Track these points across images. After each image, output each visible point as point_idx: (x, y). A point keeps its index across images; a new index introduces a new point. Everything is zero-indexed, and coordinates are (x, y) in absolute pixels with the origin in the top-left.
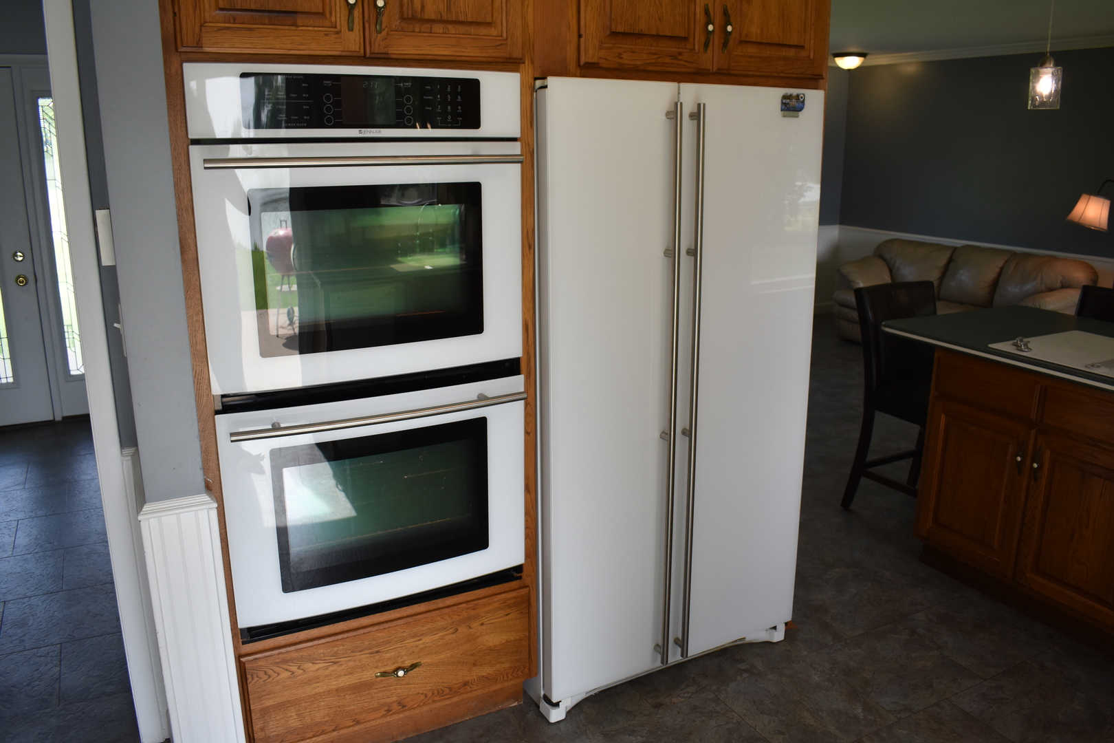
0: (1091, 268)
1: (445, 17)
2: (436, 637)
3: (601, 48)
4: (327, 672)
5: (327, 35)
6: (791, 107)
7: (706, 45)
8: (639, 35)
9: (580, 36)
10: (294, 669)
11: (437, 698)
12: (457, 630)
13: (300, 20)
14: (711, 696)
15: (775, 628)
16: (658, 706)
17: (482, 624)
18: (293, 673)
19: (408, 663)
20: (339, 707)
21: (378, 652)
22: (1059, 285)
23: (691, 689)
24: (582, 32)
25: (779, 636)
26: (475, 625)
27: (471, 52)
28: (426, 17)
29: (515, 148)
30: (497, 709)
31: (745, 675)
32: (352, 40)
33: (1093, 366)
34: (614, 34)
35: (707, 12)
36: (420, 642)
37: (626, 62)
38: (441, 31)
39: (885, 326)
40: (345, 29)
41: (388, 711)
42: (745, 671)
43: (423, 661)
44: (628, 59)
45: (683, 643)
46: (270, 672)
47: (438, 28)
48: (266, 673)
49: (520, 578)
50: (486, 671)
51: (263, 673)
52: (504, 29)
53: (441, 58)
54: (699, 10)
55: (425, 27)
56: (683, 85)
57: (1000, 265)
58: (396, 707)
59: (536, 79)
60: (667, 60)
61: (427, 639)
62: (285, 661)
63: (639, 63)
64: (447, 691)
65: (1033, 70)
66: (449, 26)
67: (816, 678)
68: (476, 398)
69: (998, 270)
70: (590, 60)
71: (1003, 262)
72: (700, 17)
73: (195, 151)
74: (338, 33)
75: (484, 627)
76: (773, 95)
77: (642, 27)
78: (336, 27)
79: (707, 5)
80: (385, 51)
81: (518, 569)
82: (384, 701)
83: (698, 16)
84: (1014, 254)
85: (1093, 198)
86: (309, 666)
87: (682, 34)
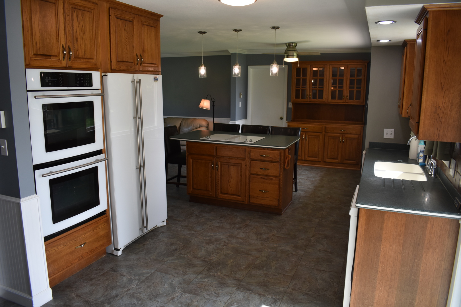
0: (206, 121)
1: (84, 57)
2: (89, 233)
3: (116, 65)
4: (64, 248)
5: (58, 61)
6: (156, 79)
7: (137, 64)
8: (124, 62)
9: (111, 62)
10: (56, 249)
11: (90, 253)
12: (94, 231)
13: (52, 58)
14: (156, 239)
15: (164, 221)
16: (144, 245)
17: (99, 228)
18: (56, 250)
19: (83, 243)
20: (67, 260)
21: (76, 240)
22: (199, 127)
23: (150, 239)
24: (112, 61)
25: (165, 224)
26: (97, 229)
27: (89, 66)
28: (80, 57)
29: (99, 92)
30: (100, 258)
31: (162, 233)
32: (64, 63)
33: (226, 140)
34: (119, 61)
35: (137, 56)
36: (85, 236)
37: (121, 69)
38: (82, 61)
39: (171, 138)
40: (62, 60)
41: (79, 259)
42: (161, 233)
43: (87, 241)
44: (122, 68)
45: (147, 227)
46: (50, 251)
47: (82, 60)
48: (49, 251)
49: (106, 214)
50: (101, 243)
51: (48, 251)
52: (96, 60)
53: (83, 68)
54: (135, 55)
55: (79, 60)
56: (134, 74)
57: (180, 122)
58: (81, 258)
59: (102, 73)
60: (130, 68)
61: (87, 234)
62: (54, 247)
63: (124, 69)
64: (92, 250)
65: (199, 67)
66: (84, 59)
67: (179, 229)
68: (95, 161)
69: (180, 124)
70: (114, 68)
71: (181, 121)
72: (136, 57)
73: (29, 93)
74: (61, 61)
75: (100, 229)
76: (152, 76)
77: (124, 60)
78: (60, 59)
79: (137, 54)
80: (71, 66)
81: (105, 211)
82: (78, 256)
83: (135, 57)
84: (183, 119)
85: (205, 100)
86: (60, 247)
87: (132, 61)
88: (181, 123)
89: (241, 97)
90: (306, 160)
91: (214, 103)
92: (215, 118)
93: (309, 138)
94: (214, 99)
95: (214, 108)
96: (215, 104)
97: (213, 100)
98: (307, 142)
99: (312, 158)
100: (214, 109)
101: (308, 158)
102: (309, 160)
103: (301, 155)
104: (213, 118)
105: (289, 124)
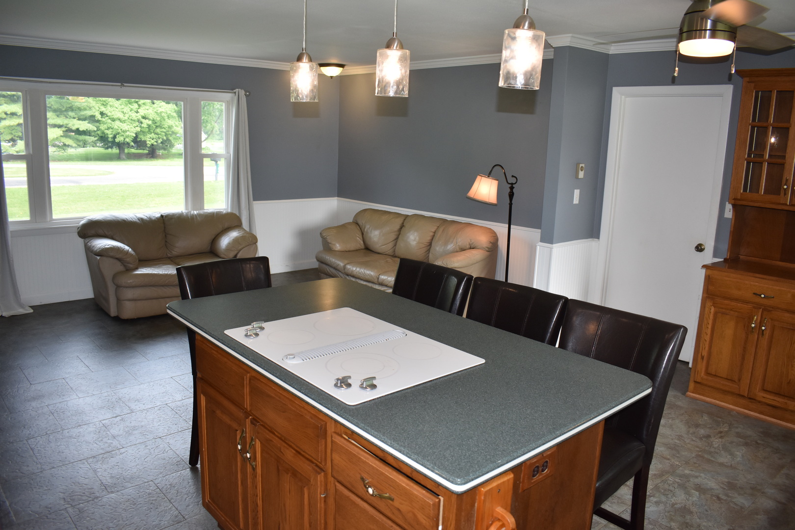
0: (493, 232)
22: (468, 246)
57: (433, 230)
69: (432, 234)
71: (436, 227)
84: (441, 220)
85: (485, 179)
88: (435, 233)
89: (581, 175)
90: (751, 399)
91: (512, 188)
92: (512, 226)
93: (773, 328)
94: (513, 176)
95: (513, 202)
96: (514, 190)
97: (513, 180)
98: (764, 342)
99: (776, 398)
100: (511, 204)
101: (761, 395)
102: (764, 400)
103: (739, 380)
104: (507, 225)
105: (710, 272)
